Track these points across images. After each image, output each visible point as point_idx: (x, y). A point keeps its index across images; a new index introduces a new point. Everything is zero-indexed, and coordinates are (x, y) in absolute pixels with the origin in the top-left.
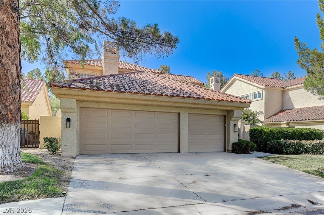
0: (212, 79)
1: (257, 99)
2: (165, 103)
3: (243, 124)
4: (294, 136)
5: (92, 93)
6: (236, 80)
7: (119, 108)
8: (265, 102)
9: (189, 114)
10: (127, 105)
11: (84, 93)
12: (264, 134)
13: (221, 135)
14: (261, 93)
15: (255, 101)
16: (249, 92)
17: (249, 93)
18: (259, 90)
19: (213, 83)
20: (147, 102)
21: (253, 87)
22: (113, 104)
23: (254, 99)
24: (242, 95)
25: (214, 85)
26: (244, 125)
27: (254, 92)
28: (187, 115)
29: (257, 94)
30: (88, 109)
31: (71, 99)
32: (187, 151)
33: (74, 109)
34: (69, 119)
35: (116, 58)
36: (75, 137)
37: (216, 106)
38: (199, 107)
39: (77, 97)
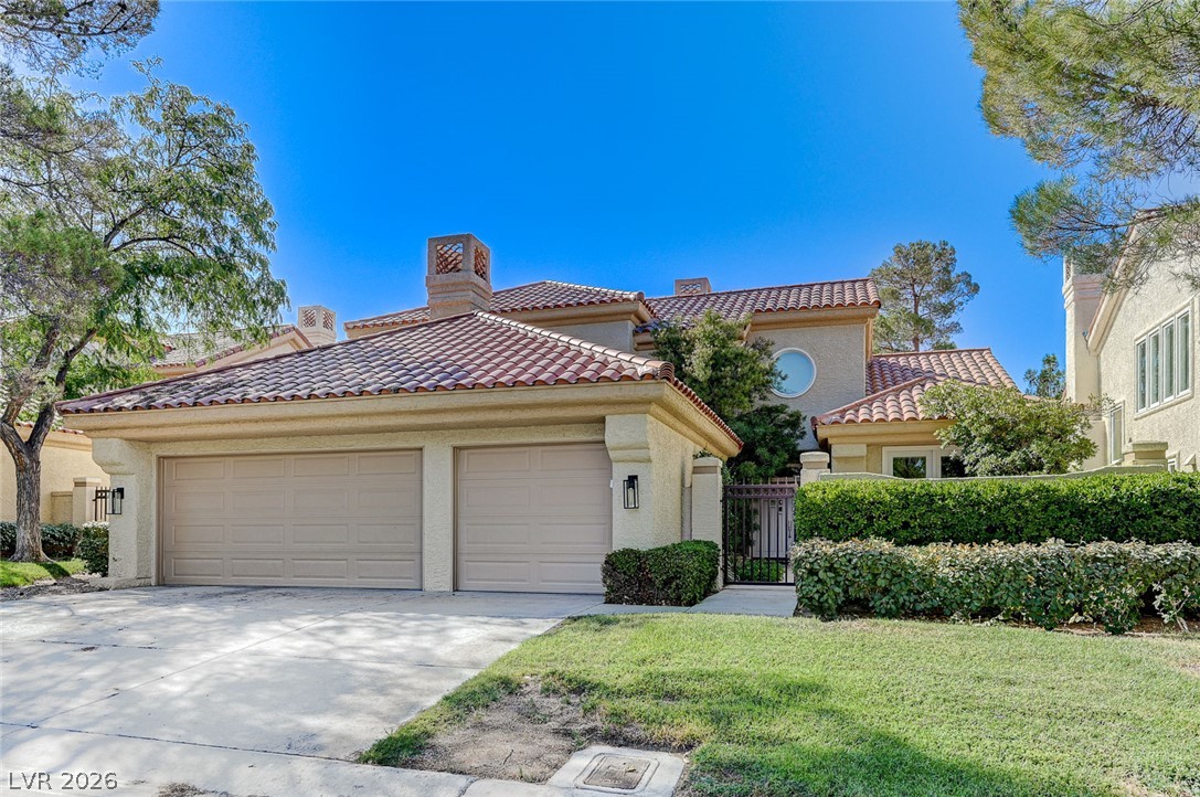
9: (457, 449)
19: (1070, 281)
25: (1075, 290)
32: (448, 587)
33: (119, 464)
34: (121, 491)
35: (460, 284)
36: (134, 538)
37: (517, 412)
38: (446, 420)
39: (116, 433)
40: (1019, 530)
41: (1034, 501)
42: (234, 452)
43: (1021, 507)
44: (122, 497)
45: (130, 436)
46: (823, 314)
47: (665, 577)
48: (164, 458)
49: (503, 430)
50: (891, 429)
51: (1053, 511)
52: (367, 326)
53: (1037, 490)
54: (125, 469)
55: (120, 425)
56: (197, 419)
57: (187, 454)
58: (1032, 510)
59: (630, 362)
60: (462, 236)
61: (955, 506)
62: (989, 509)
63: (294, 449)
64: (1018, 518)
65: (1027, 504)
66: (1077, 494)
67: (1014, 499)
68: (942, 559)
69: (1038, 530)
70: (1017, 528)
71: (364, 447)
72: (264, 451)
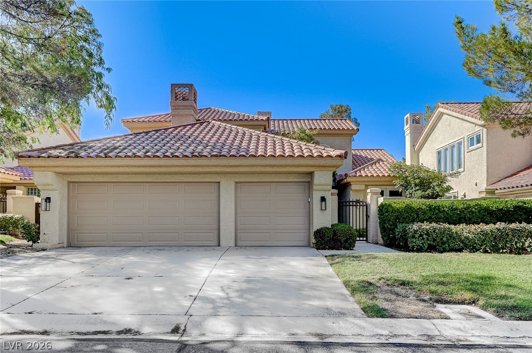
0: (406, 118)
1: (476, 146)
2: (179, 168)
3: (375, 196)
4: (469, 216)
5: (68, 161)
6: (443, 115)
7: (121, 181)
8: (487, 151)
9: (236, 183)
10: (134, 175)
11: (57, 163)
12: (392, 212)
13: (304, 217)
14: (481, 133)
15: (472, 151)
16: (462, 134)
17: (462, 137)
18: (478, 128)
19: (408, 126)
20: (151, 168)
21: (468, 124)
22: (112, 176)
23: (470, 148)
24: (451, 142)
25: (410, 129)
26: (377, 198)
27: (470, 133)
28: (233, 185)
29: (475, 136)
30: (81, 184)
31: (45, 172)
32: (233, 244)
33: (51, 185)
34: (49, 198)
35: (188, 106)
36: (57, 223)
37: (275, 168)
38: (241, 170)
39: (52, 169)
40: (470, 219)
41: (476, 209)
42: (116, 181)
43: (471, 211)
44: (50, 202)
45: (56, 171)
46: (337, 132)
47: (345, 238)
48: (71, 182)
49: (260, 175)
50: (375, 180)
51: (482, 212)
52: (135, 122)
53: (476, 205)
54: (54, 187)
55: (57, 165)
56: (106, 164)
57: (86, 181)
58: (475, 212)
59: (324, 149)
60: (189, 84)
61: (448, 210)
62: (460, 212)
63: (150, 180)
64: (470, 215)
65: (474, 210)
66: (489, 207)
67: (469, 208)
68: (464, 230)
69: (477, 219)
70: (469, 219)
71: (189, 181)
72: (132, 181)
